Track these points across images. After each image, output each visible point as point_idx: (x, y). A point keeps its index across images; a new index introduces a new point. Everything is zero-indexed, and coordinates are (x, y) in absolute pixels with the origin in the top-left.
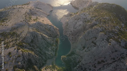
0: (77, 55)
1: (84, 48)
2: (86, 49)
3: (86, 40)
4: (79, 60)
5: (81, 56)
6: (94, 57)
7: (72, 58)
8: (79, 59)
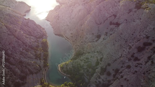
0: (89, 53)
1: (99, 37)
2: (102, 37)
3: (98, 24)
4: (98, 60)
5: (98, 52)
6: (126, 42)
7: (81, 61)
8: (96, 59)
